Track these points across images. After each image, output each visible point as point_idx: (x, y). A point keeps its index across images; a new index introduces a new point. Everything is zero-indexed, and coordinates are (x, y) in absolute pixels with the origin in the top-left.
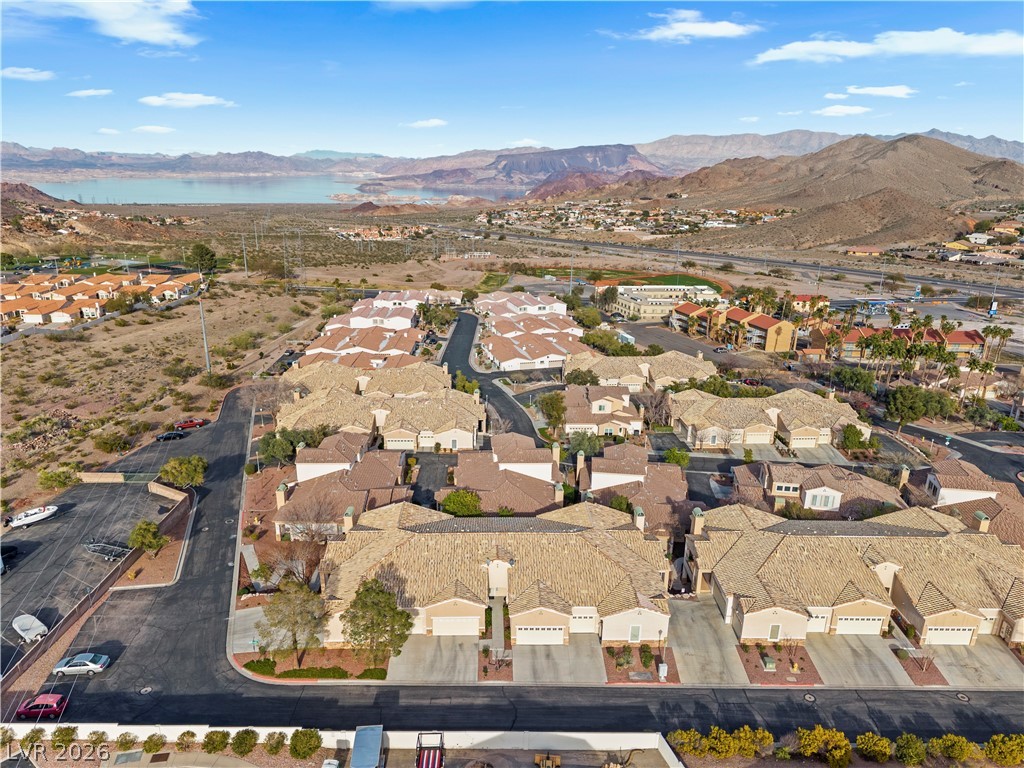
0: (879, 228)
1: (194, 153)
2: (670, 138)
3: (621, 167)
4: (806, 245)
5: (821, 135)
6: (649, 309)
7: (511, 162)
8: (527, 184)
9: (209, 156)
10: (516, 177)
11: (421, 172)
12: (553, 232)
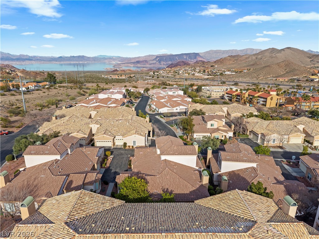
0: (285, 72)
1: (63, 56)
2: (210, 51)
3: (194, 60)
4: (261, 78)
5: (256, 50)
6: (215, 93)
7: (160, 58)
8: (165, 65)
9: (68, 57)
10: (162, 63)
11: (133, 61)
12: (175, 76)
